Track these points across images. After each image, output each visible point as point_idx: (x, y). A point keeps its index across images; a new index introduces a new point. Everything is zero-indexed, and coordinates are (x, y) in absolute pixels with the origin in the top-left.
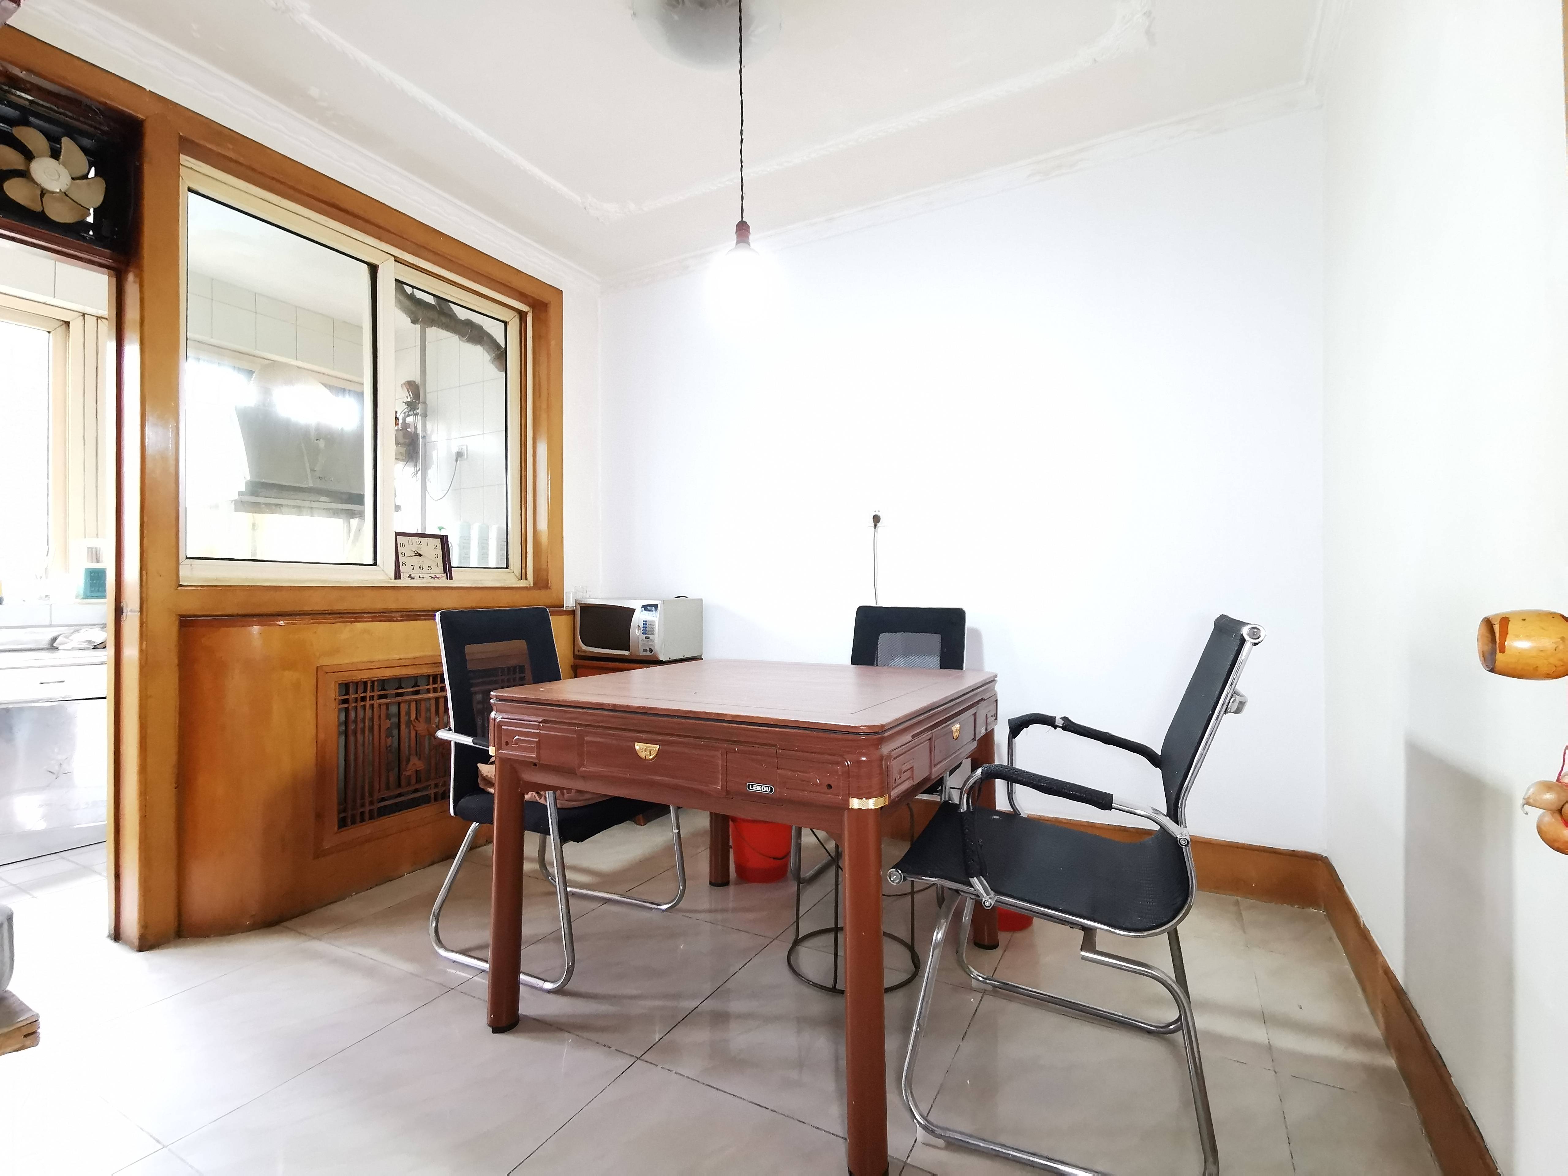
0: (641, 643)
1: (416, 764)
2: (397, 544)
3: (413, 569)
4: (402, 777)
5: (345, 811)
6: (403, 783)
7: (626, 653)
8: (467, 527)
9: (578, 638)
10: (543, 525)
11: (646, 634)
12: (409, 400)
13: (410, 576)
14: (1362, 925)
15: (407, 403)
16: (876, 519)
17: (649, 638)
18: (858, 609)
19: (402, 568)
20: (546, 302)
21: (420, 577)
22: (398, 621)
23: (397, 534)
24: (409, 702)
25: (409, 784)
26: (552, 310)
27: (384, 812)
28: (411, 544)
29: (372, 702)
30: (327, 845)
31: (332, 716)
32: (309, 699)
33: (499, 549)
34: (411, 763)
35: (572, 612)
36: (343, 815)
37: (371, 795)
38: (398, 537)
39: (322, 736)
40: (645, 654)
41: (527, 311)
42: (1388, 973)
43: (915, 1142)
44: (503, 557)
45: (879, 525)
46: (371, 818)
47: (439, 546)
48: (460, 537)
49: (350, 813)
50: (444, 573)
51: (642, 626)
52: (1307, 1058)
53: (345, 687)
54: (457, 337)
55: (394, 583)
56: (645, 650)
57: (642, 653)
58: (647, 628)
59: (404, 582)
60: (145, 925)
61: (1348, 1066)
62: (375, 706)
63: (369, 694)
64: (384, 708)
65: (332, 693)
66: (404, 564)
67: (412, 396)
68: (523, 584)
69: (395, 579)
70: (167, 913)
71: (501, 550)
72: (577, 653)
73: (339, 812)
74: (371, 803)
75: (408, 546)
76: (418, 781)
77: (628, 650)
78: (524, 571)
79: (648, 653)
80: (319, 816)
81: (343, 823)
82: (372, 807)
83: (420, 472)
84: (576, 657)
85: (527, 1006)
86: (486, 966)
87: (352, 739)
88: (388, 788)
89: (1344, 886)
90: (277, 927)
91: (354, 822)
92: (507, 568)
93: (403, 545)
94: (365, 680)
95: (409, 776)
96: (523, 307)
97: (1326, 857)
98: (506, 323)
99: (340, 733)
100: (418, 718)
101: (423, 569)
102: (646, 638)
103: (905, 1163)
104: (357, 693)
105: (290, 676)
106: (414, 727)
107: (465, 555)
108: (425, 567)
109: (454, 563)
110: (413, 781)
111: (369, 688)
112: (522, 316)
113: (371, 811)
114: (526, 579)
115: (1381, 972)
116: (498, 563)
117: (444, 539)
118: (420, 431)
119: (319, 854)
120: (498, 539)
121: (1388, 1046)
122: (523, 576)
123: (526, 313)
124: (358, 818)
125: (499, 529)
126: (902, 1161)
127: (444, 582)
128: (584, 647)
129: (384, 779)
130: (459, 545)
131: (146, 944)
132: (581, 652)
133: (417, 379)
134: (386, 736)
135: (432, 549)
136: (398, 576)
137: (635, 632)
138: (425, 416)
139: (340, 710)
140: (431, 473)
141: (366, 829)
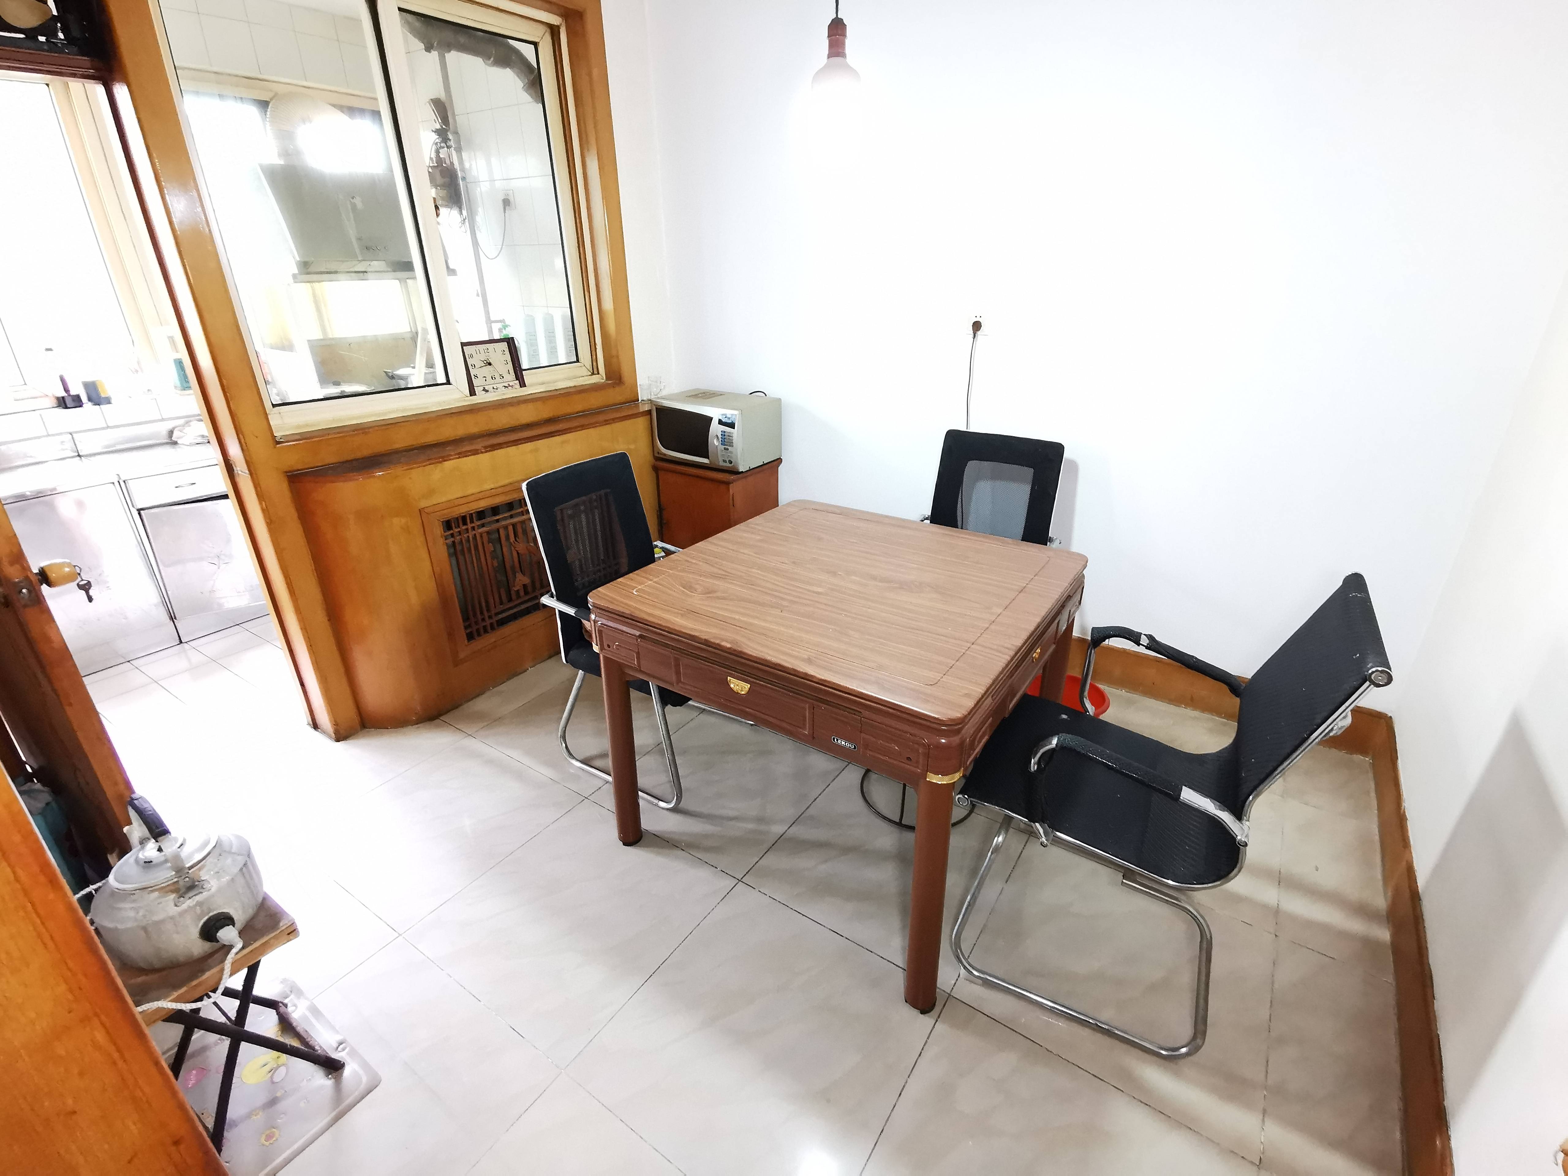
0: (719, 453)
1: (522, 579)
2: (466, 358)
3: (486, 380)
4: (513, 592)
5: (470, 626)
6: (514, 596)
7: (705, 461)
8: (530, 321)
9: (656, 439)
10: (608, 304)
11: (725, 445)
12: (438, 127)
13: (484, 390)
14: (1402, 810)
15: (437, 132)
16: (977, 326)
17: (728, 449)
18: (947, 432)
19: (476, 382)
20: (581, 10)
21: (493, 388)
22: (482, 453)
23: (463, 345)
24: (506, 528)
25: (518, 596)
26: (589, 18)
27: (502, 623)
28: (478, 353)
29: (474, 532)
30: (462, 655)
31: (441, 550)
32: (420, 540)
33: (567, 340)
34: (517, 580)
35: (649, 412)
36: (468, 631)
37: (488, 610)
38: (464, 347)
39: (437, 569)
40: (725, 464)
41: (558, 24)
42: (1410, 871)
43: (959, 977)
44: (572, 349)
45: (979, 333)
46: (493, 628)
47: (507, 351)
48: (526, 333)
49: (475, 628)
50: (517, 380)
51: (720, 436)
52: (1309, 924)
53: (448, 525)
54: (481, 60)
55: (469, 400)
56: (725, 461)
57: (722, 464)
58: (726, 441)
59: (481, 398)
60: (336, 724)
61: (1343, 935)
62: (477, 535)
63: (470, 526)
64: (485, 535)
65: (438, 530)
66: (476, 376)
67: (440, 121)
68: (595, 379)
69: (471, 396)
70: (349, 713)
71: (569, 340)
72: (657, 455)
73: (466, 628)
74: (490, 617)
75: (477, 356)
76: (526, 593)
77: (708, 457)
78: (595, 364)
79: (728, 465)
80: (451, 635)
81: (470, 637)
82: (491, 621)
83: (467, 220)
84: (657, 459)
85: (647, 823)
86: (610, 779)
87: (461, 558)
88: (501, 603)
89: (1397, 759)
90: (437, 721)
91: (479, 635)
92: (578, 361)
93: (471, 356)
94: (464, 515)
95: (518, 590)
96: (555, 20)
97: (1391, 717)
98: (535, 44)
99: (450, 555)
100: (517, 539)
101: (495, 378)
102: (725, 449)
103: (950, 995)
104: (459, 527)
105: (398, 522)
106: (515, 547)
107: (534, 354)
108: (497, 376)
109: (525, 365)
110: (522, 593)
111: (468, 521)
112: (554, 31)
113: (491, 624)
114: (598, 374)
115: (1404, 863)
116: (568, 356)
117: (510, 342)
118: (457, 165)
119: (457, 663)
120: (565, 329)
121: (1388, 918)
122: (594, 371)
123: (558, 27)
124: (482, 631)
125: (563, 318)
126: (948, 993)
127: (517, 392)
128: (664, 450)
129: (497, 597)
130: (526, 342)
131: (340, 737)
132: (661, 454)
133: (442, 96)
134: (491, 558)
135: (500, 355)
136: (472, 392)
137: (714, 442)
138: (459, 150)
139: (448, 546)
140: (479, 219)
141: (490, 639)
